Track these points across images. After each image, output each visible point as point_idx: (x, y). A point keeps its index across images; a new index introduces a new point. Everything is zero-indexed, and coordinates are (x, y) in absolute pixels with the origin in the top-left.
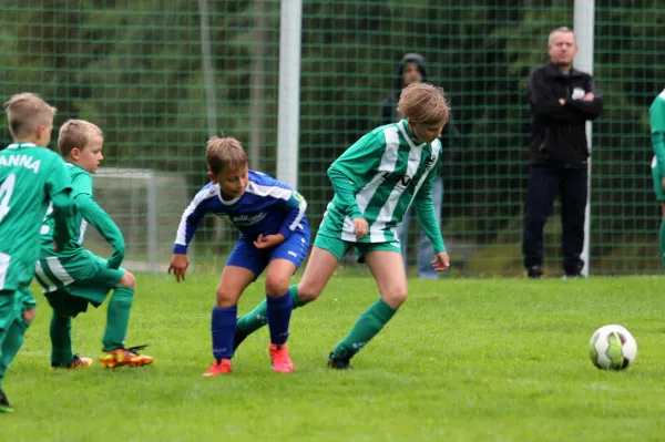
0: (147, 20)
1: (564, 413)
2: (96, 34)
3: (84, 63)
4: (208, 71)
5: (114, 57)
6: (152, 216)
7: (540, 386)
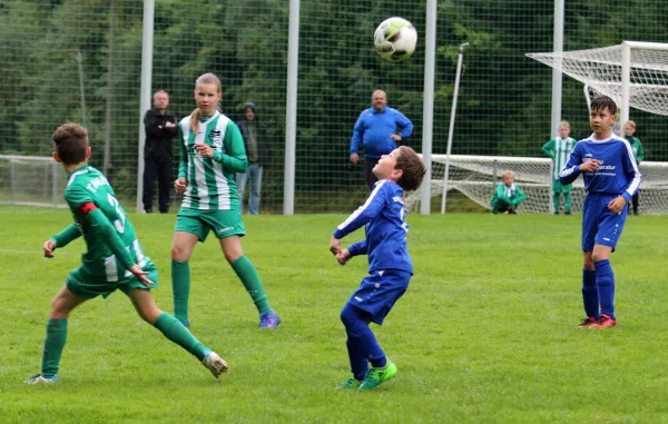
0: (51, 83)
1: (309, 285)
2: (25, 89)
3: (19, 104)
4: (84, 108)
5: (35, 101)
6: (55, 182)
7: (293, 271)
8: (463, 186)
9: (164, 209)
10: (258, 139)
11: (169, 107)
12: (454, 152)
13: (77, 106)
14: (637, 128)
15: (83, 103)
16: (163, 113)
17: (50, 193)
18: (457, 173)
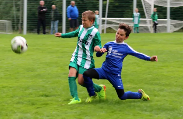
5: (2, 5)
6: (7, 27)
8: (112, 26)
9: (44, 33)
10: (54, 14)
11: (44, 5)
12: (108, 17)
13: (13, 6)
14: (157, 10)
15: (14, 6)
16: (43, 7)
17: (5, 29)
18: (109, 23)
